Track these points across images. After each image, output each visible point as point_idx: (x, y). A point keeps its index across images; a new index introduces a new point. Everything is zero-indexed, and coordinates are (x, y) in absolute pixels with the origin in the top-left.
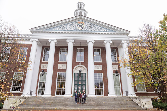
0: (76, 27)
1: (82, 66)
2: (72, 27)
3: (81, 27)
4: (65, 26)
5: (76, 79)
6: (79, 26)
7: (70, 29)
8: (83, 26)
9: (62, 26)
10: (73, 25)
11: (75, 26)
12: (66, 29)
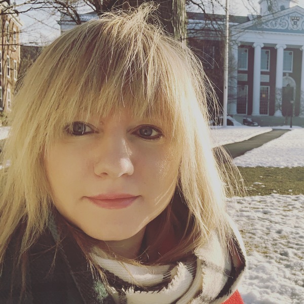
0: (288, 24)
1: (289, 77)
2: (284, 24)
3: (296, 24)
4: (274, 22)
6: (293, 23)
7: (280, 28)
8: (298, 23)
9: (270, 22)
10: (285, 21)
11: (287, 22)
12: (275, 28)
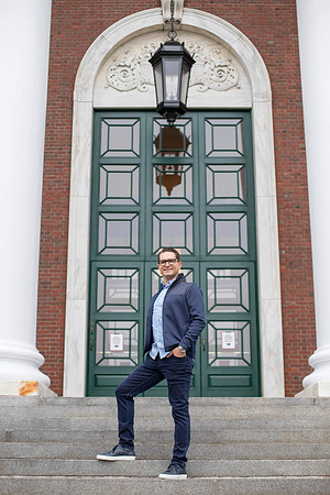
1: (190, 18)
5: (121, 185)
